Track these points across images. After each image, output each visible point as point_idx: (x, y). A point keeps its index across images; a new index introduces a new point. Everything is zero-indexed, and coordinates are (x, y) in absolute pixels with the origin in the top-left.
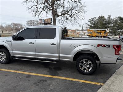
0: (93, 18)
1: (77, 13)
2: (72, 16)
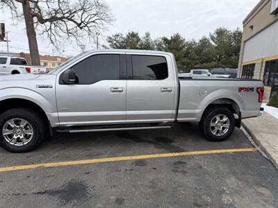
0: (116, 35)
1: (93, 22)
2: (83, 25)
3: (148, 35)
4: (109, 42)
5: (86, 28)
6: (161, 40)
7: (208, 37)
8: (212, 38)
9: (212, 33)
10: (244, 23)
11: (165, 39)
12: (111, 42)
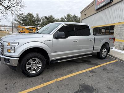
0: (21, 14)
1: (14, 7)
2: (8, 8)
3: (37, 15)
4: (18, 17)
5: (10, 10)
6: (44, 17)
7: (64, 17)
8: (66, 18)
9: (66, 16)
10: (81, 12)
11: (46, 17)
12: (19, 17)
